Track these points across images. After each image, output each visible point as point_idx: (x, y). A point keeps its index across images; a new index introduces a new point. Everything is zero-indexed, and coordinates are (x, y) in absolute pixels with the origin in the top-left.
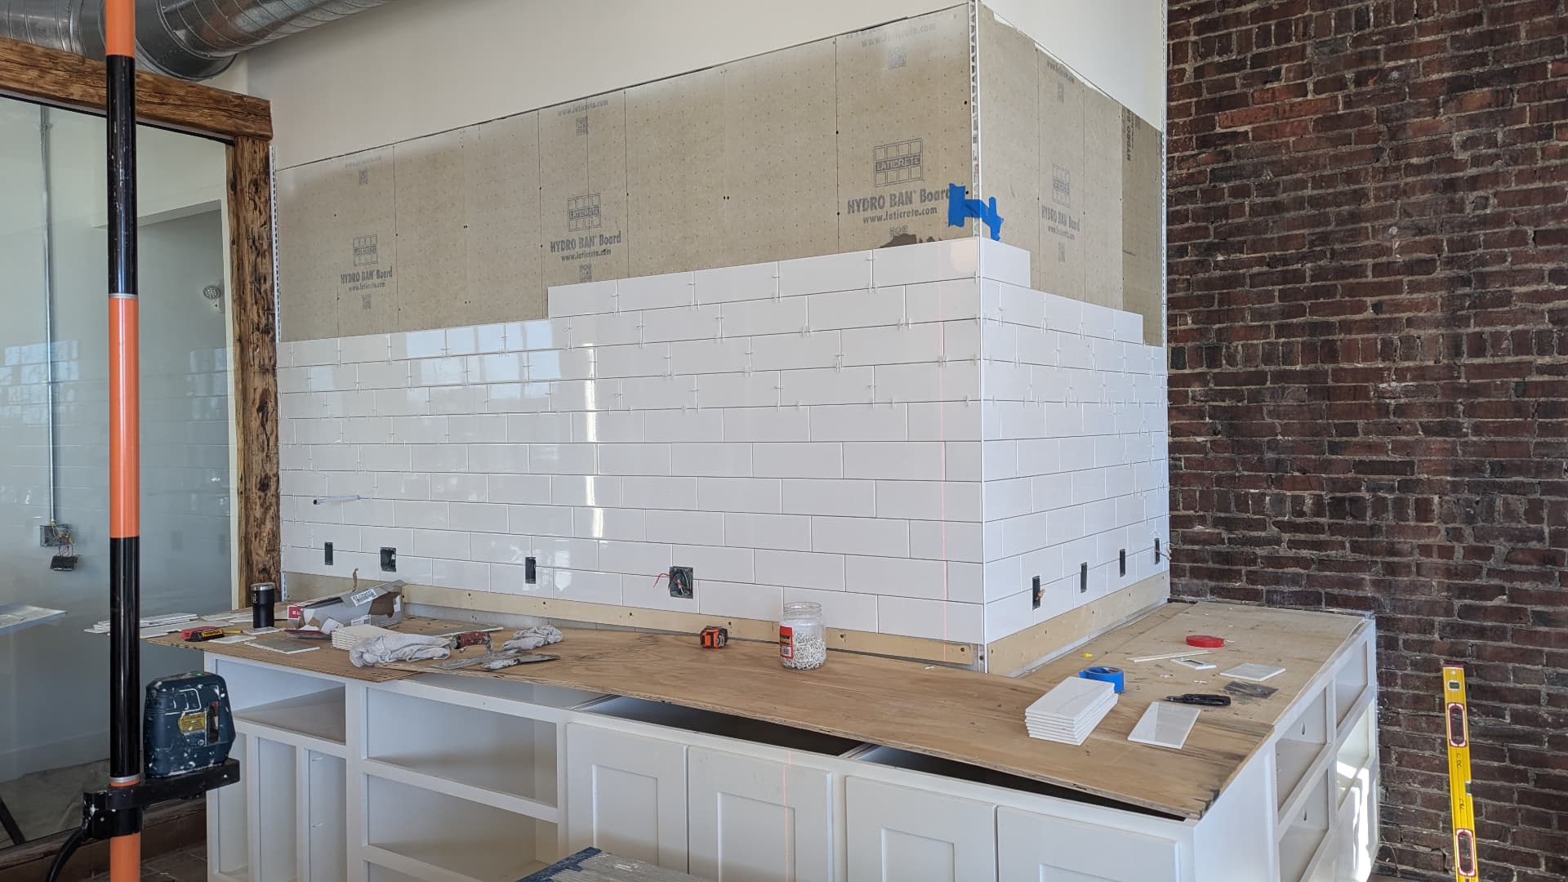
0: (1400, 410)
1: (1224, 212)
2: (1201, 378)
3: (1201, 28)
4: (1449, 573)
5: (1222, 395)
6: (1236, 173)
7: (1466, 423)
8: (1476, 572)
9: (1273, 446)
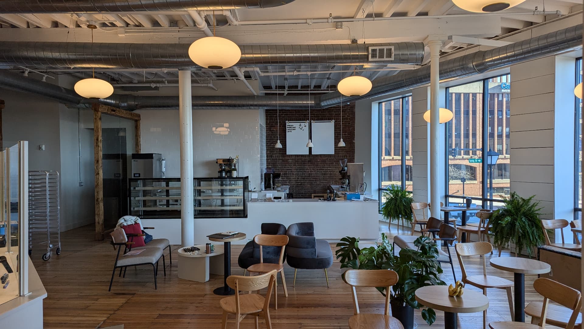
0: (291, 163)
1: (272, 139)
2: (270, 159)
3: (269, 117)
4: (295, 181)
5: (272, 161)
6: (274, 135)
7: (297, 165)
8: (298, 180)
9: (278, 167)
